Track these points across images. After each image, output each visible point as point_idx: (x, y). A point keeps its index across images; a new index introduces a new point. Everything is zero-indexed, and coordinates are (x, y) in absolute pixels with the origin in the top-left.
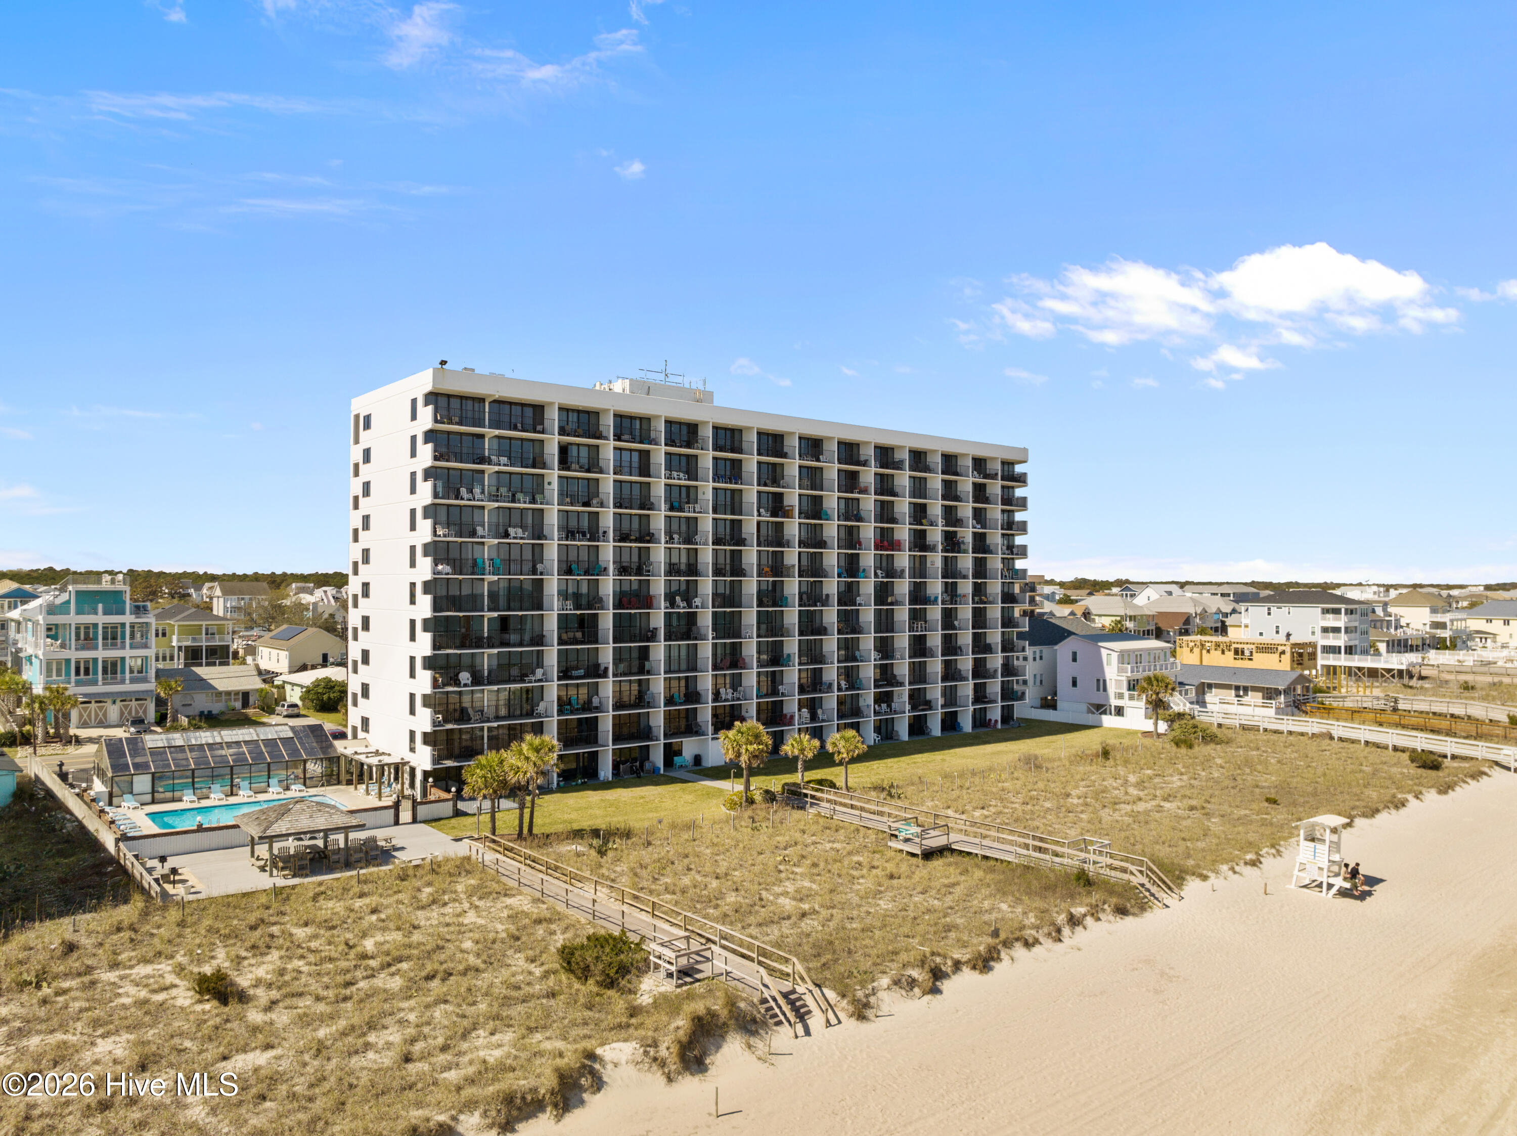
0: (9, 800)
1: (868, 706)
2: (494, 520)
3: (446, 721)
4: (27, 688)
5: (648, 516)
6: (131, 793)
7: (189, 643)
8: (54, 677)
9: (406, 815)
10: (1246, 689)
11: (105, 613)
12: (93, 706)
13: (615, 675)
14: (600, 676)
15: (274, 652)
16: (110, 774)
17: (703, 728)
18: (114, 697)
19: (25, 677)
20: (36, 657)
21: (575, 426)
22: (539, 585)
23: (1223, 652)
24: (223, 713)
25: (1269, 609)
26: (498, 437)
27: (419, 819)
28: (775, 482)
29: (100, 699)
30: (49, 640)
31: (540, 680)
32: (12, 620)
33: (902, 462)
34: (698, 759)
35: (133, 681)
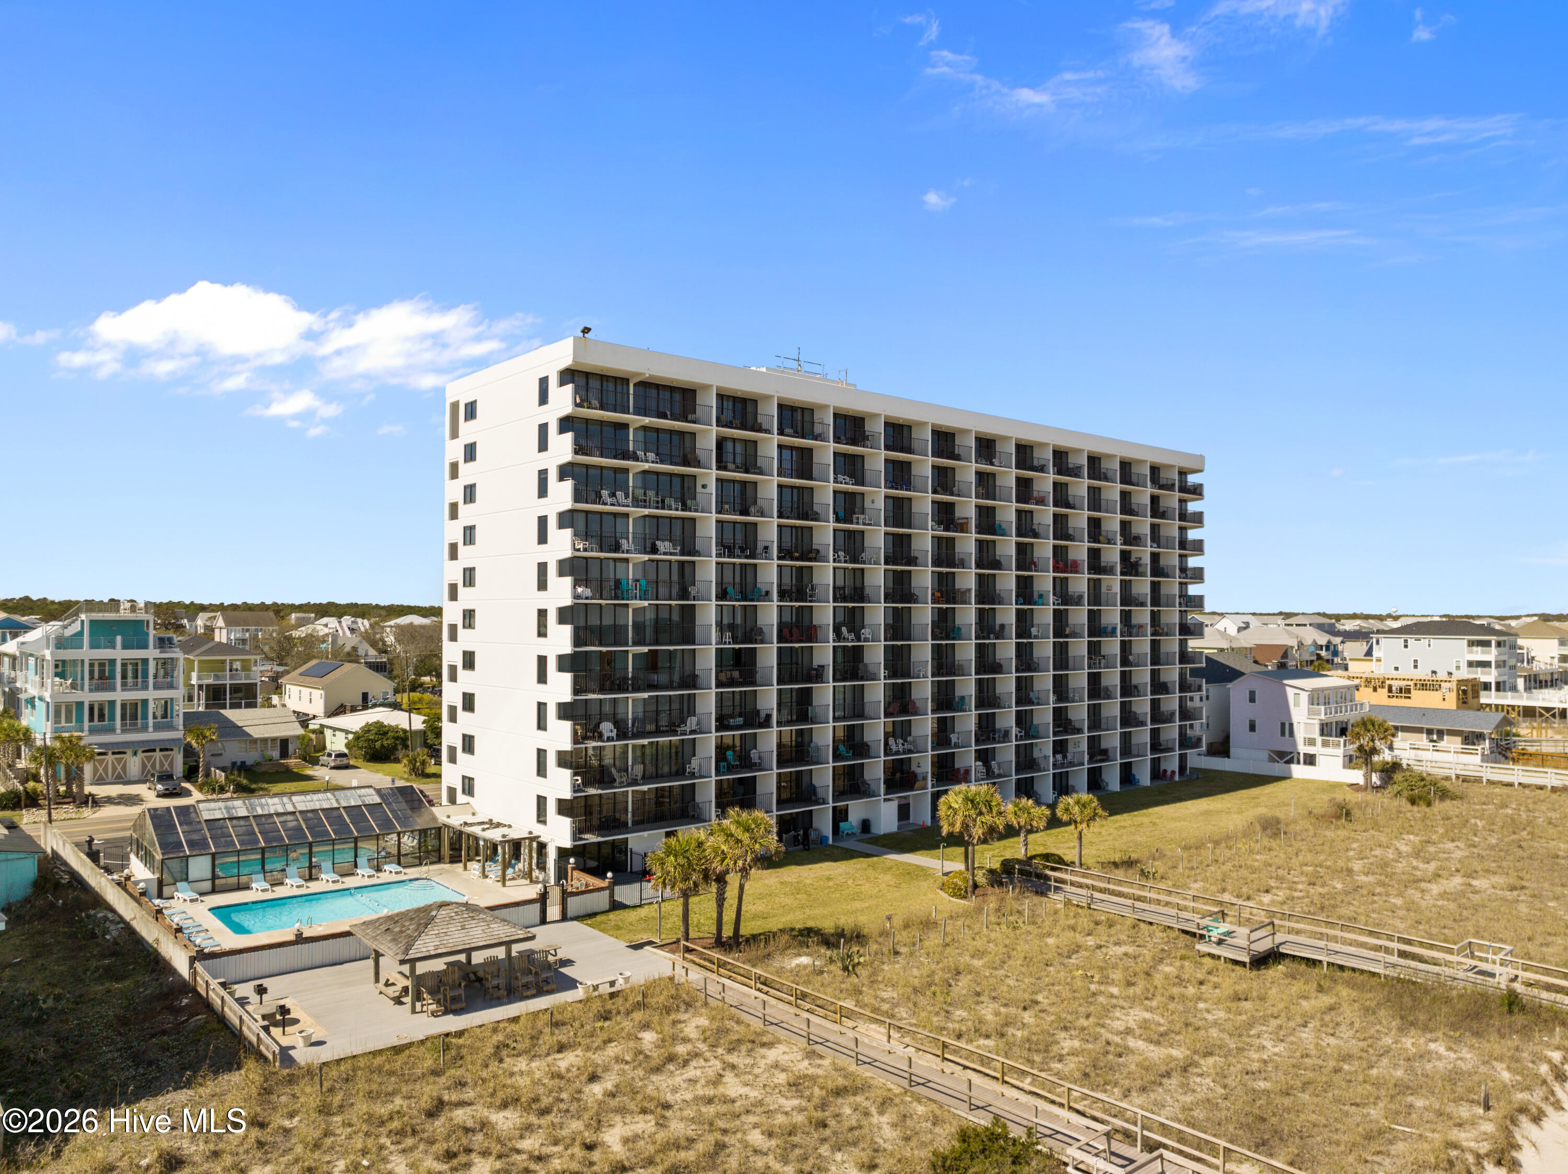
0: (29, 891)
1: (1046, 757)
2: (640, 530)
3: (586, 783)
4: (27, 736)
5: (811, 528)
6: (186, 880)
7: (210, 681)
8: (63, 724)
9: (554, 912)
10: (1441, 733)
11: (125, 647)
12: (110, 758)
13: (779, 724)
14: (761, 726)
15: (306, 691)
16: (158, 857)
17: (873, 787)
18: (135, 747)
19: (24, 722)
20: (41, 699)
21: (730, 418)
22: (689, 613)
23: (1375, 689)
24: (258, 764)
25: (1406, 641)
26: (645, 428)
27: (569, 914)
28: (948, 489)
29: (119, 750)
30: (57, 679)
31: (693, 732)
32: (6, 655)
33: (1080, 468)
34: (866, 825)
35: (157, 728)
